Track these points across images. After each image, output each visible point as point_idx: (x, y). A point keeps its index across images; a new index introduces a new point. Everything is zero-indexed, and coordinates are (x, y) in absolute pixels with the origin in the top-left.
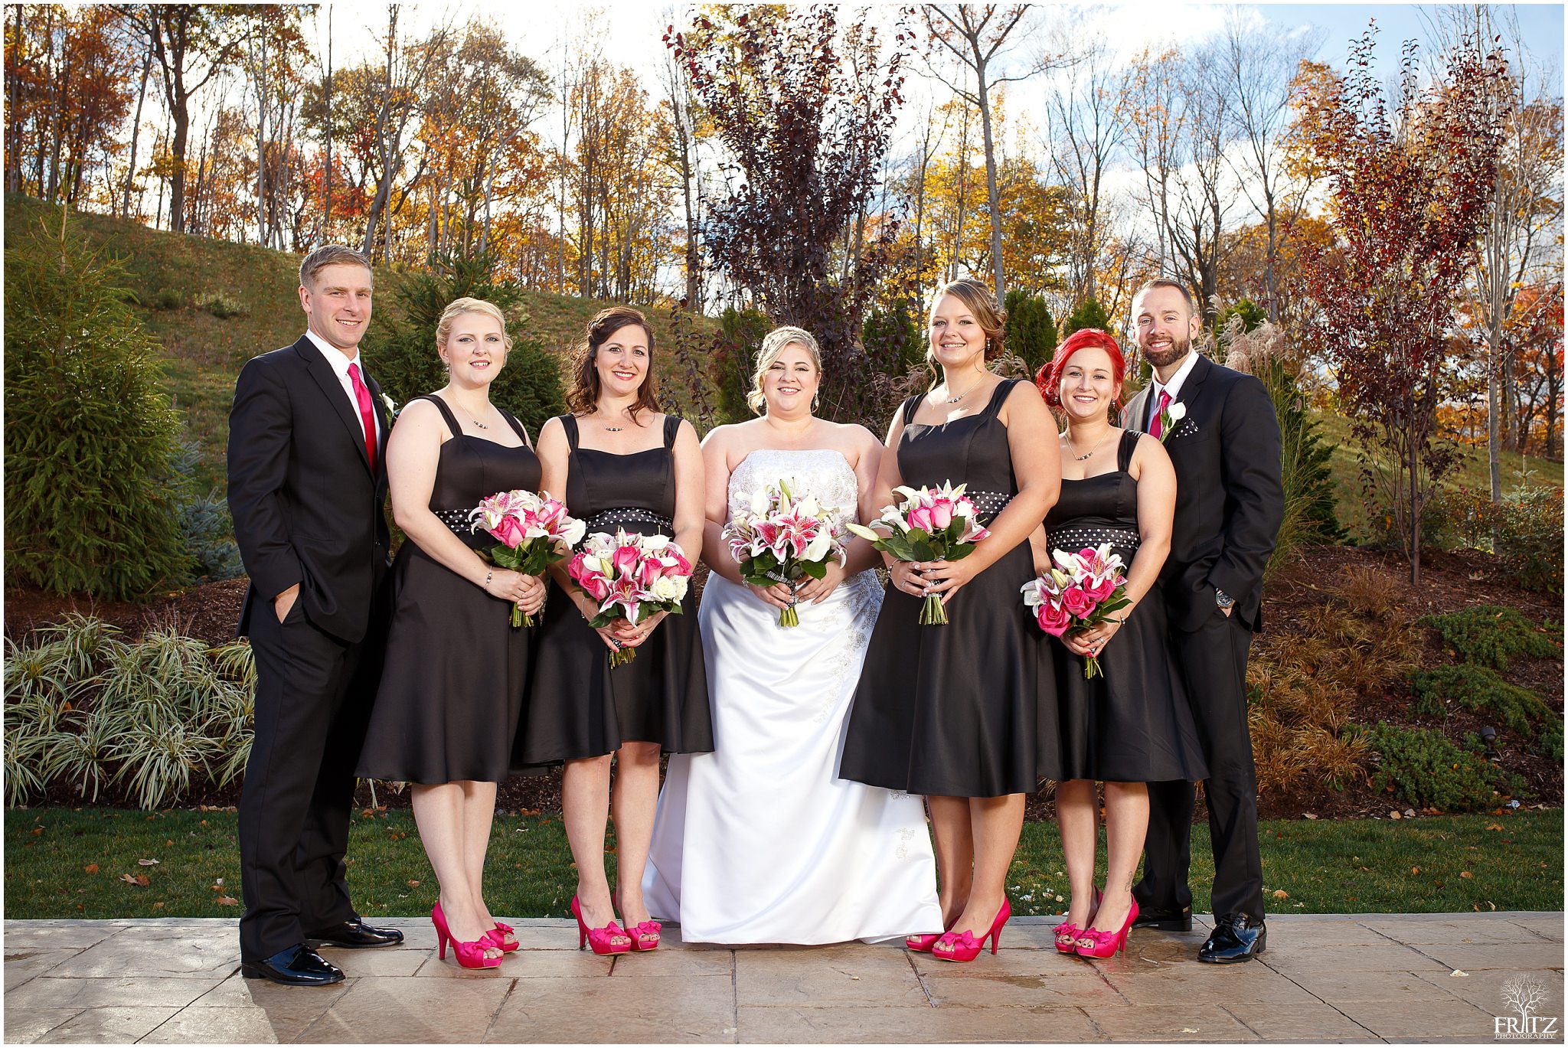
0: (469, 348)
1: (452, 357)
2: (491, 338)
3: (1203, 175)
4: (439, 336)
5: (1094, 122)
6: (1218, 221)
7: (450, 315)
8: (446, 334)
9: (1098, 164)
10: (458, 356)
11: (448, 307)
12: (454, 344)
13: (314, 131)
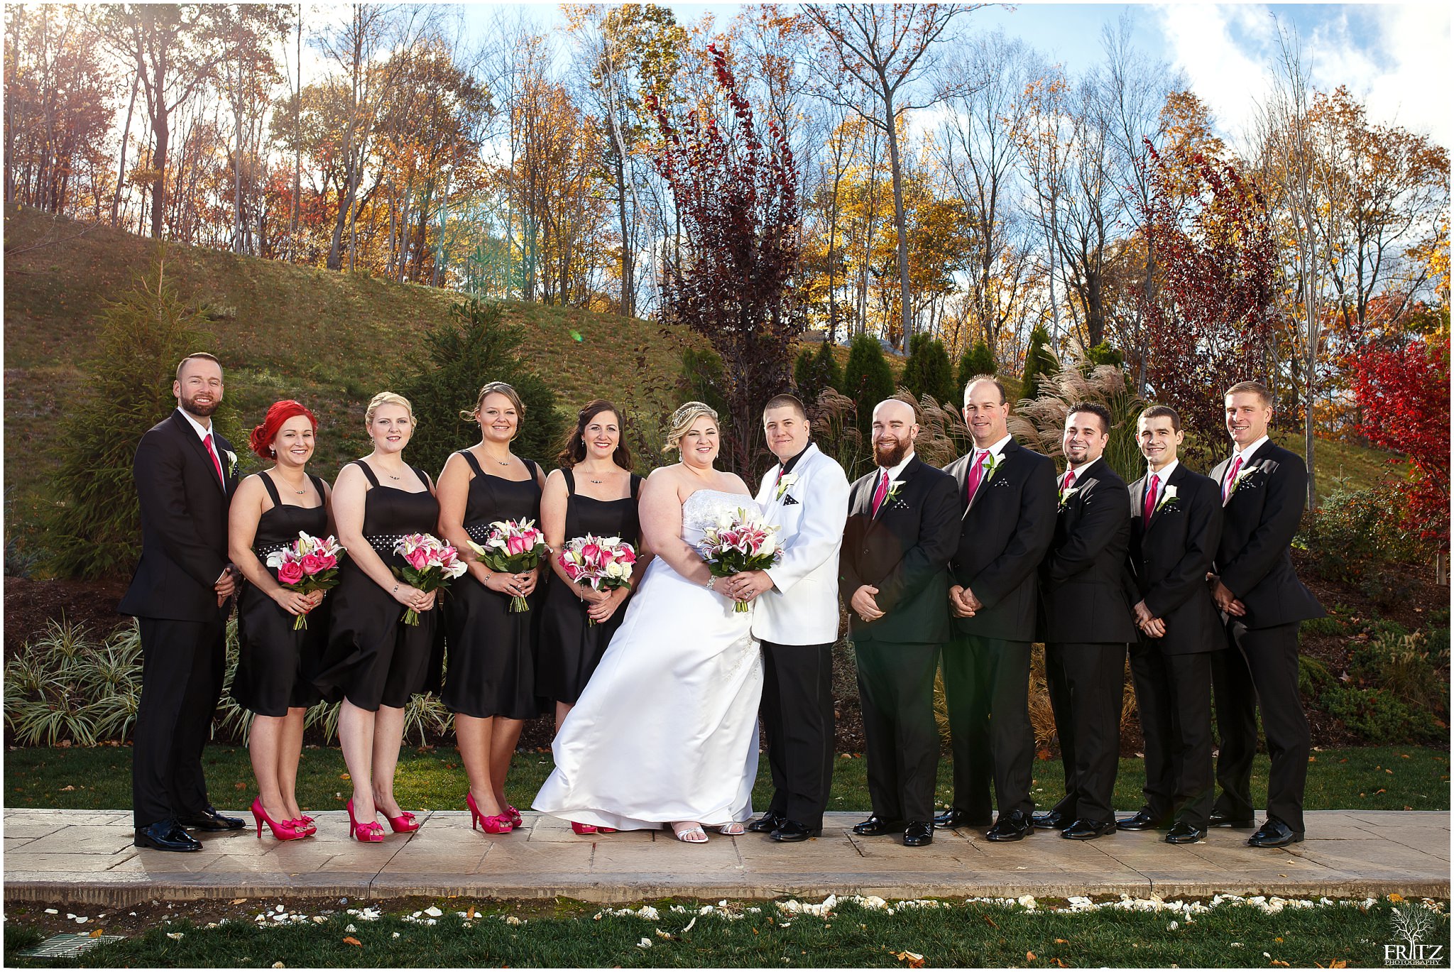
0: (386, 428)
1: (375, 432)
2: (401, 421)
3: (1088, 193)
4: (367, 419)
5: (990, 145)
6: (1101, 235)
7: (376, 404)
8: (372, 418)
9: (994, 182)
10: (379, 432)
11: (374, 399)
12: (376, 425)
13: (281, 143)
